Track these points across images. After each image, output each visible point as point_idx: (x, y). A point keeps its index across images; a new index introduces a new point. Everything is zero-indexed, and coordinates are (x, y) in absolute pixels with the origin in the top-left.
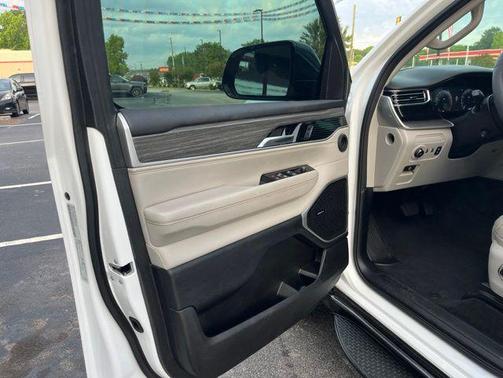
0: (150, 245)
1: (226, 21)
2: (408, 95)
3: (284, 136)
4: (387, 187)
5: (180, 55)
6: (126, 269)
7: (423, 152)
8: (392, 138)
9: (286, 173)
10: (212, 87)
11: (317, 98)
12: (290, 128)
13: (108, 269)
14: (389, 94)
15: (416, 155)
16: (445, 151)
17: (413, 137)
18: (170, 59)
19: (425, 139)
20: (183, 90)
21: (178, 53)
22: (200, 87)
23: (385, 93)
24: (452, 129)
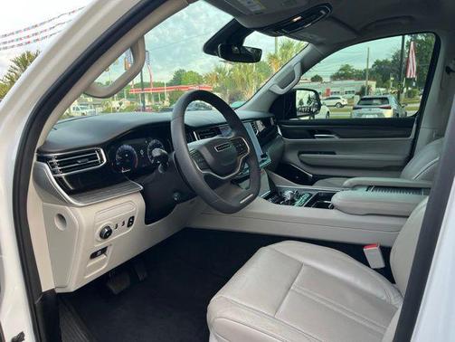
2: (71, 158)
4: (72, 286)
7: (110, 232)
8: (61, 218)
14: (45, 160)
15: (101, 235)
16: (139, 219)
23: (40, 159)
24: (142, 192)
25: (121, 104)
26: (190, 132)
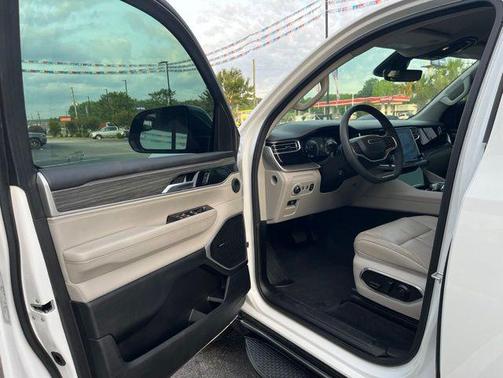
0: (69, 283)
1: (132, 72)
2: (283, 145)
3: (185, 182)
4: (277, 220)
5: (84, 105)
6: (47, 307)
7: (300, 189)
8: (275, 179)
9: (188, 213)
10: (119, 136)
11: (212, 150)
12: (190, 176)
13: (29, 310)
14: (270, 145)
15: (294, 191)
16: (317, 187)
17: (291, 178)
18: (72, 108)
19: (299, 178)
20: (88, 140)
21: (80, 103)
22: (107, 137)
23: (267, 145)
24: (319, 169)
25: (304, 118)
26: (353, 132)
